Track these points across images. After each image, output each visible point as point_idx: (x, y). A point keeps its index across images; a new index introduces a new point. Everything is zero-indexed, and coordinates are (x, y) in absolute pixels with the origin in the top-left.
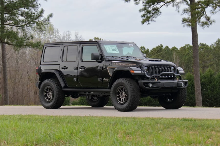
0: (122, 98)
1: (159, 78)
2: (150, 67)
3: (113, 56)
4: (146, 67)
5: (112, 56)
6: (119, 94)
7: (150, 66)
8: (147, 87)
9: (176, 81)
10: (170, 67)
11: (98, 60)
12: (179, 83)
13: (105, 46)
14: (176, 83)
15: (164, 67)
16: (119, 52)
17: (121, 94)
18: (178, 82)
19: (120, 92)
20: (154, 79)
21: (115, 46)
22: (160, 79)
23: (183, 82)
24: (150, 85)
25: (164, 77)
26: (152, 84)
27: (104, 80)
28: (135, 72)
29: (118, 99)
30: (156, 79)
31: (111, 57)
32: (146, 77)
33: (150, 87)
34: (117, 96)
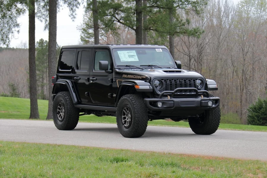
0: (127, 121)
1: (174, 95)
2: (163, 81)
3: (127, 65)
4: (158, 80)
5: (125, 65)
6: (125, 115)
7: (162, 79)
8: (155, 107)
9: (199, 99)
10: (194, 81)
11: (107, 70)
12: (202, 102)
13: (119, 52)
14: (198, 101)
15: (185, 81)
16: (138, 60)
17: (127, 115)
18: (202, 100)
19: (126, 113)
20: (166, 96)
21: (134, 51)
22: (174, 97)
23: (210, 100)
24: (160, 105)
25: (188, 93)
26: (163, 103)
27: (113, 96)
28: (141, 87)
29: (123, 121)
30: (169, 97)
31: (125, 67)
32: (156, 94)
33: (159, 107)
34: (123, 117)
